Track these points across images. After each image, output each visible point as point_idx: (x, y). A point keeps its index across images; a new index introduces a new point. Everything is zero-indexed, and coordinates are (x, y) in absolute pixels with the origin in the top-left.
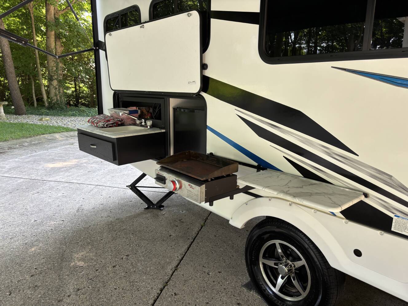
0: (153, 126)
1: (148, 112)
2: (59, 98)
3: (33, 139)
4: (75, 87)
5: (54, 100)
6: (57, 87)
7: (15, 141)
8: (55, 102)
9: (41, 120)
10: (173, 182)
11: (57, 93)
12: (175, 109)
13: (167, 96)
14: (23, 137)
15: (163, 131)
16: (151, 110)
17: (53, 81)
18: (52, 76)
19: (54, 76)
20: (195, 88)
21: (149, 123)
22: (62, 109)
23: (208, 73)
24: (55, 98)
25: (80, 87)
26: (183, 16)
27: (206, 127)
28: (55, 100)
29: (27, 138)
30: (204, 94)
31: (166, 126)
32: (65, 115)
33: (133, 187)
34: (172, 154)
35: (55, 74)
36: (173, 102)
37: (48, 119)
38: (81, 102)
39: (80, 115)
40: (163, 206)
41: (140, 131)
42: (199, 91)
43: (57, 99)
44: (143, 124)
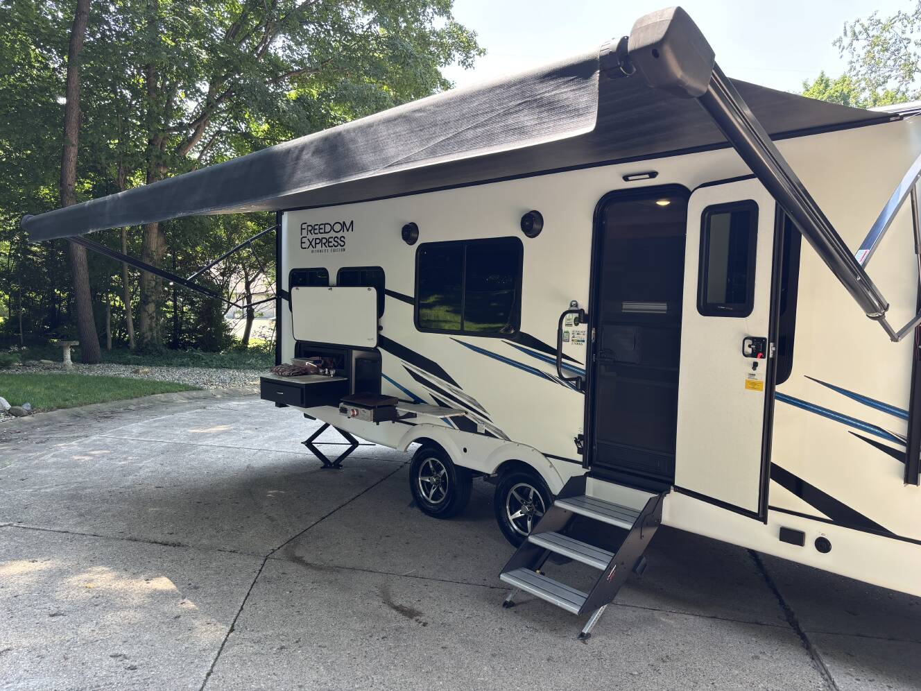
0: (335, 375)
1: (331, 362)
2: (155, 335)
3: (140, 400)
4: (175, 312)
5: (147, 338)
6: (154, 315)
7: (116, 403)
8: (149, 341)
9: (136, 372)
10: (353, 410)
11: (154, 325)
12: (357, 360)
13: (350, 349)
14: (127, 398)
15: (346, 379)
16: (334, 360)
17: (148, 304)
18: (147, 296)
19: (150, 296)
20: (372, 343)
21: (332, 372)
22: (161, 353)
23: (383, 333)
24: (149, 334)
25: (183, 312)
26: (365, 289)
27: (381, 375)
28: (149, 338)
29: (132, 398)
30: (380, 349)
31: (348, 375)
32: (169, 365)
33: (309, 443)
34: (353, 393)
35: (153, 292)
36: (355, 354)
37: (147, 370)
38: (182, 340)
39: (195, 365)
40: (341, 466)
41: (324, 379)
42: (376, 346)
43: (152, 336)
44: (326, 373)
